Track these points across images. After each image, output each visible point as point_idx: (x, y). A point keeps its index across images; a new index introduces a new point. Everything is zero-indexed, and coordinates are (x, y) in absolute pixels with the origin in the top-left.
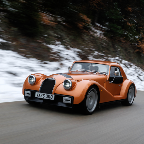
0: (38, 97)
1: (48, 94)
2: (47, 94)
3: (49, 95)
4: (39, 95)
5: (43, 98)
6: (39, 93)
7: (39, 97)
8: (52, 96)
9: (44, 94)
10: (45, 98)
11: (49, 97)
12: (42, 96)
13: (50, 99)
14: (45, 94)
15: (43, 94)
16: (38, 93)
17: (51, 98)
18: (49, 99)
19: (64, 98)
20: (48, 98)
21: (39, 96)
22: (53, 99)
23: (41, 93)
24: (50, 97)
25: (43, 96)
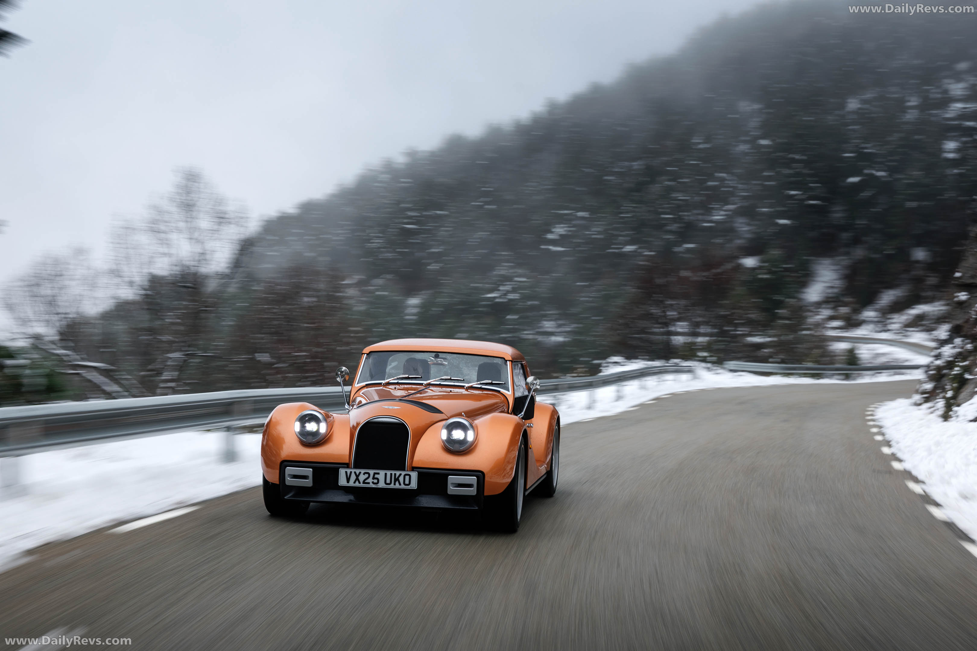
0: (351, 484)
1: (393, 472)
2: (389, 473)
3: (398, 473)
4: (357, 476)
5: (374, 486)
6: (353, 471)
7: (357, 484)
8: (407, 477)
9: (375, 474)
10: (382, 485)
11: (397, 479)
12: (370, 480)
13: (403, 486)
14: (382, 473)
15: (372, 472)
16: (349, 471)
17: (407, 482)
18: (397, 486)
19: (452, 479)
20: (392, 486)
21: (357, 479)
22: (414, 485)
23: (363, 471)
24: (401, 479)
25: (374, 478)
